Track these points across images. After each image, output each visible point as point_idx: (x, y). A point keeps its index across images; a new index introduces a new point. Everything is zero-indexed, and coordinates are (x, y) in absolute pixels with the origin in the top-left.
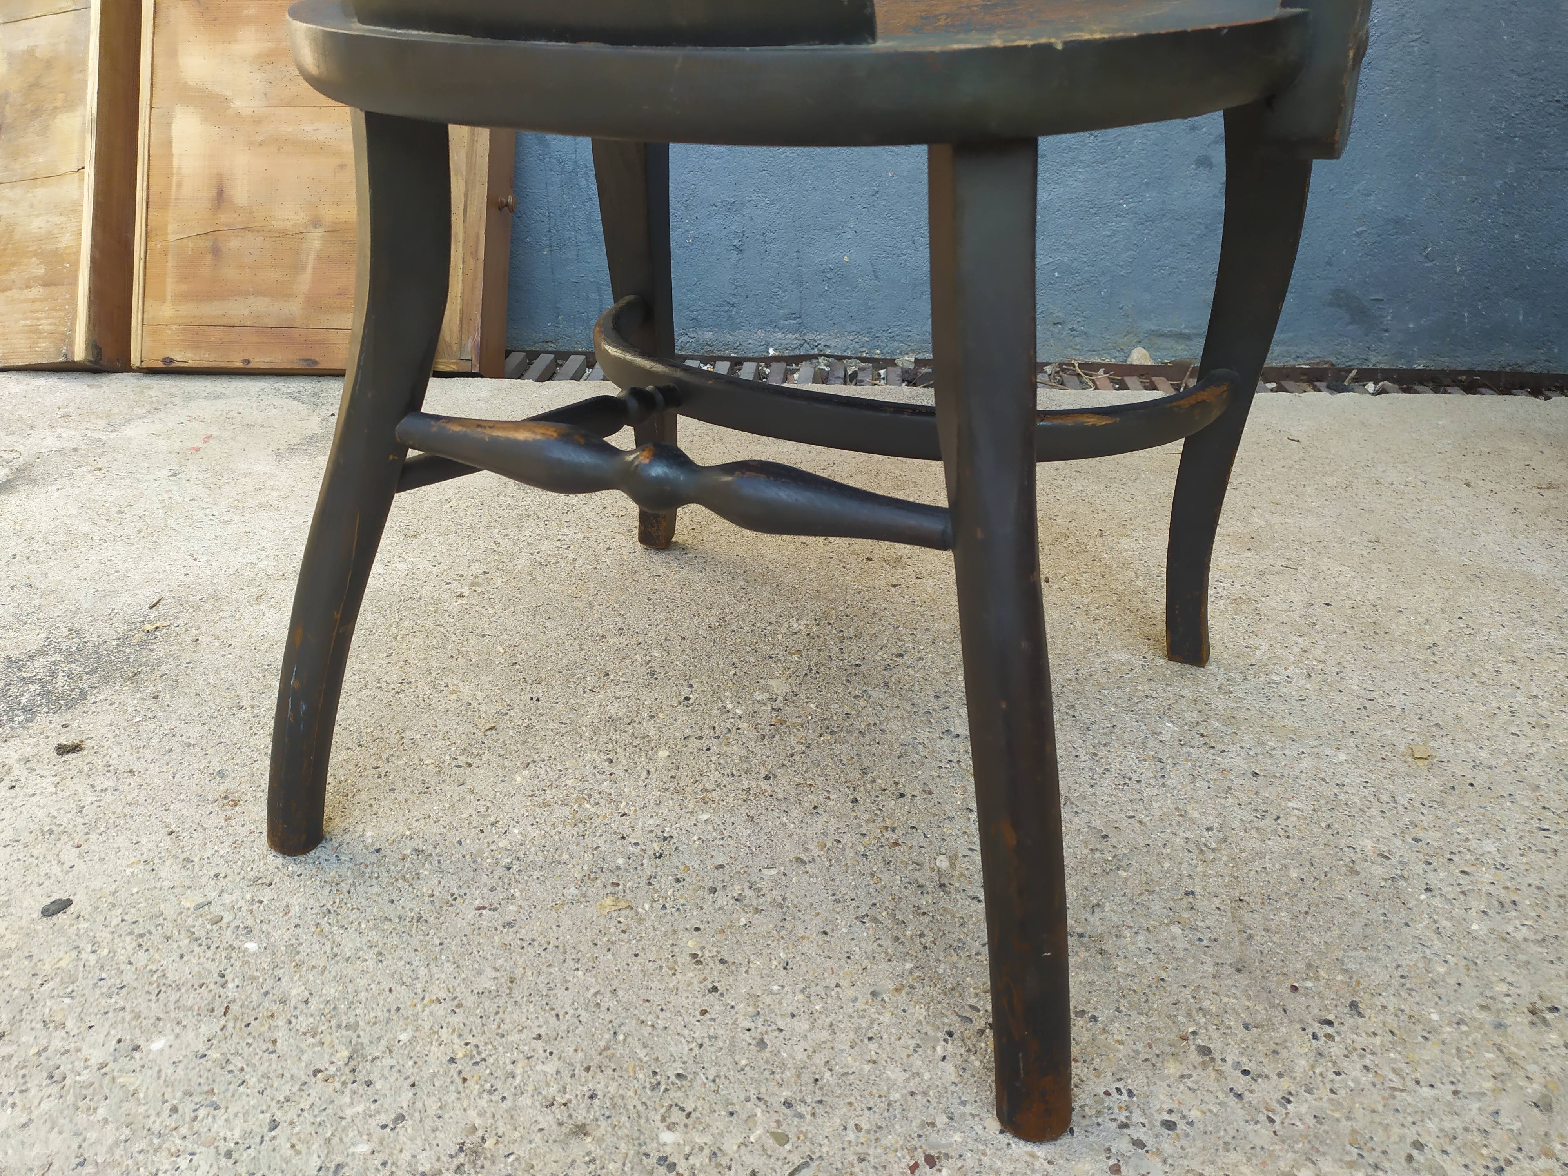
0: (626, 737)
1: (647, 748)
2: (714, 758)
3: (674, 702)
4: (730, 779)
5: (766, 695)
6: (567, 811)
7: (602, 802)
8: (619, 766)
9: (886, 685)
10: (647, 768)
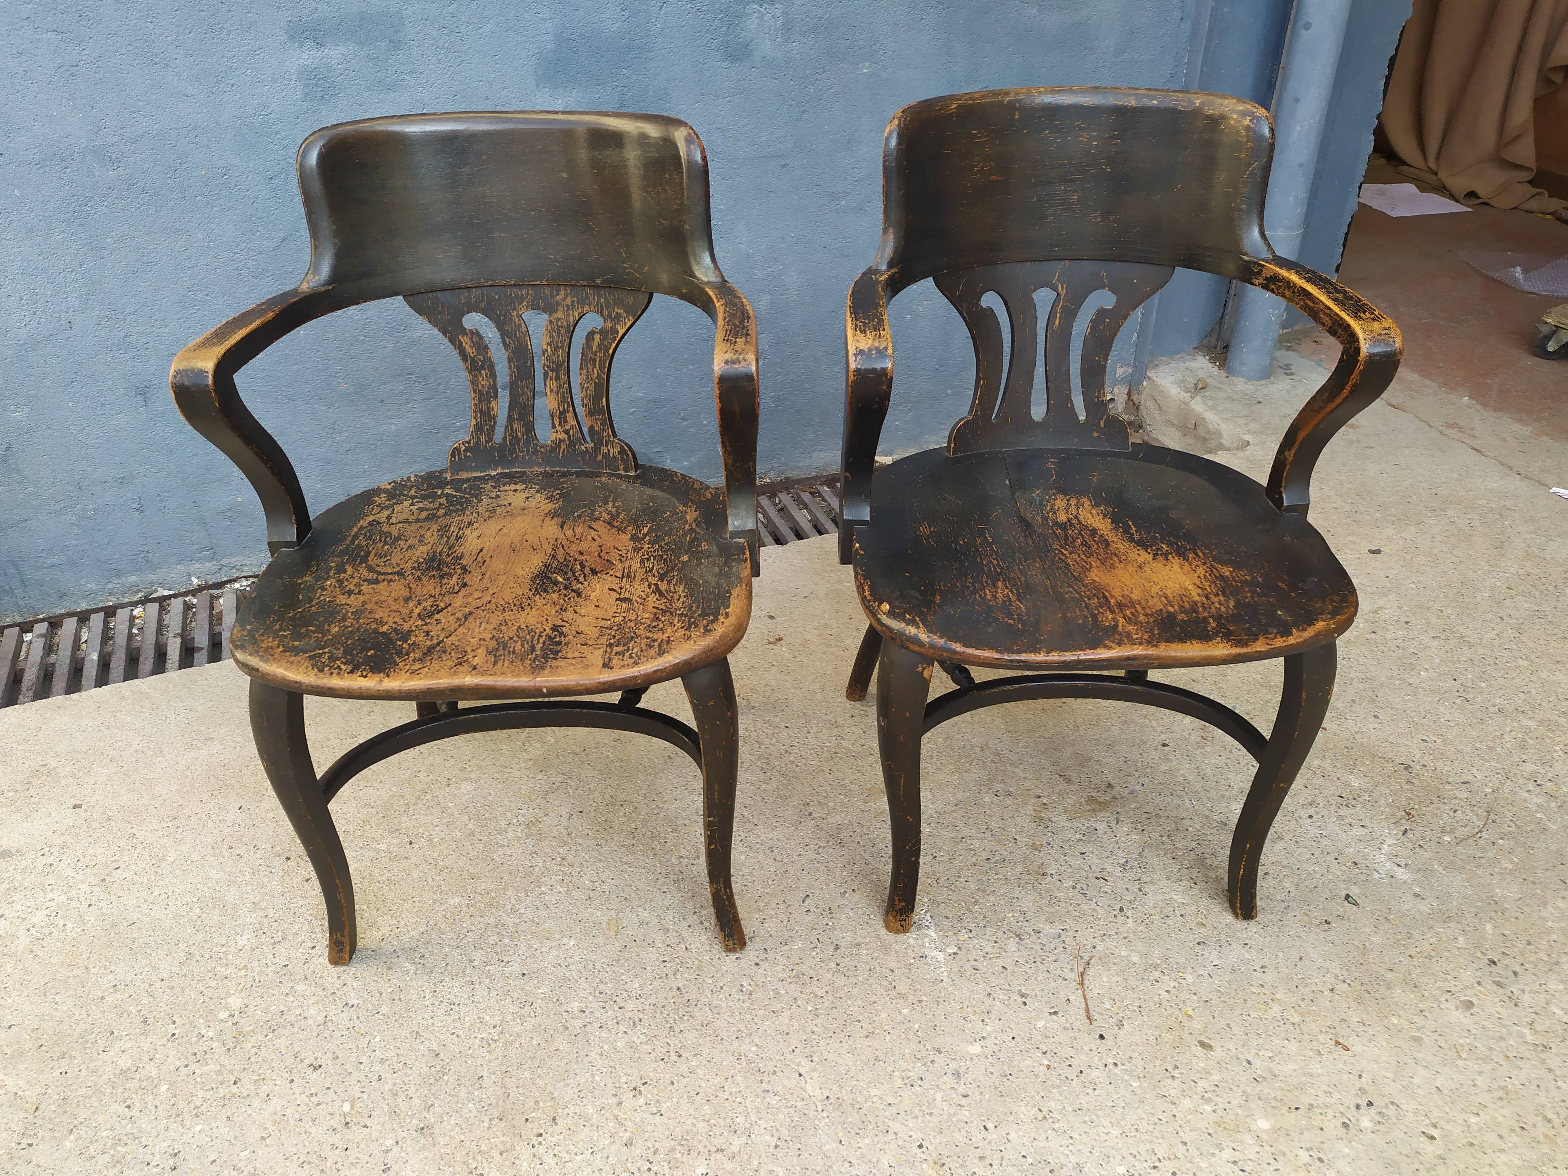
0: (135, 1084)
1: (152, 1087)
2: (199, 1079)
3: (164, 1041)
4: (211, 1093)
5: (228, 1013)
6: (107, 1158)
7: (129, 1142)
8: (136, 1109)
9: (306, 978)
10: (155, 1103)
